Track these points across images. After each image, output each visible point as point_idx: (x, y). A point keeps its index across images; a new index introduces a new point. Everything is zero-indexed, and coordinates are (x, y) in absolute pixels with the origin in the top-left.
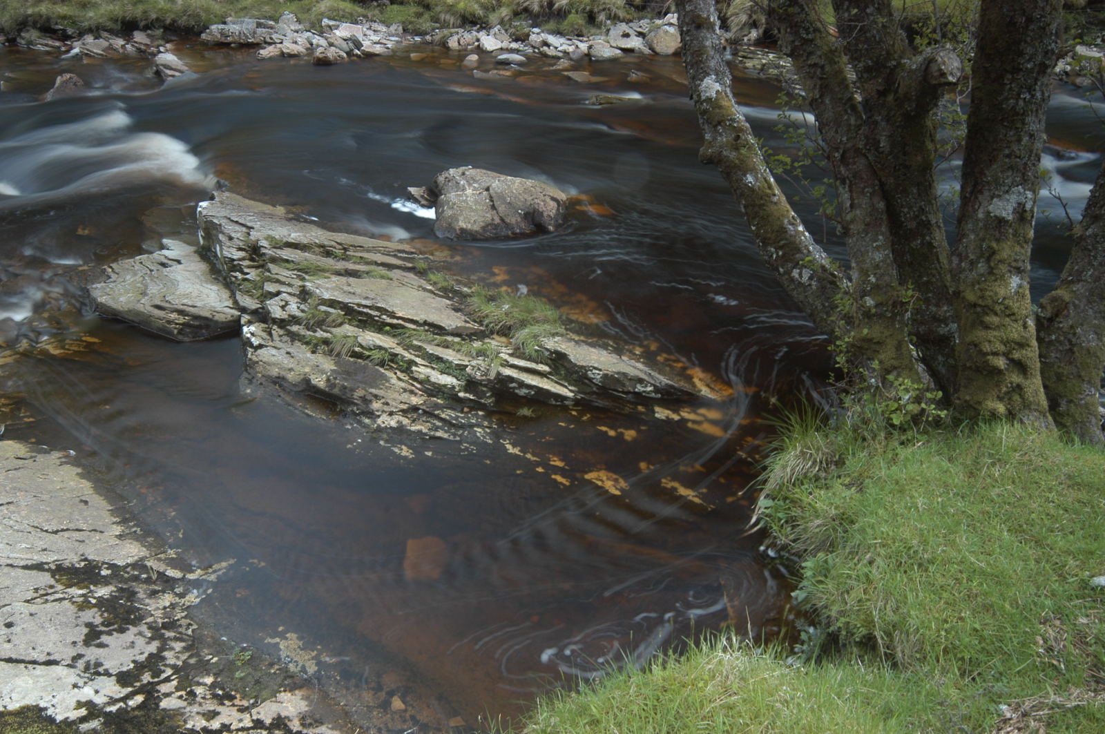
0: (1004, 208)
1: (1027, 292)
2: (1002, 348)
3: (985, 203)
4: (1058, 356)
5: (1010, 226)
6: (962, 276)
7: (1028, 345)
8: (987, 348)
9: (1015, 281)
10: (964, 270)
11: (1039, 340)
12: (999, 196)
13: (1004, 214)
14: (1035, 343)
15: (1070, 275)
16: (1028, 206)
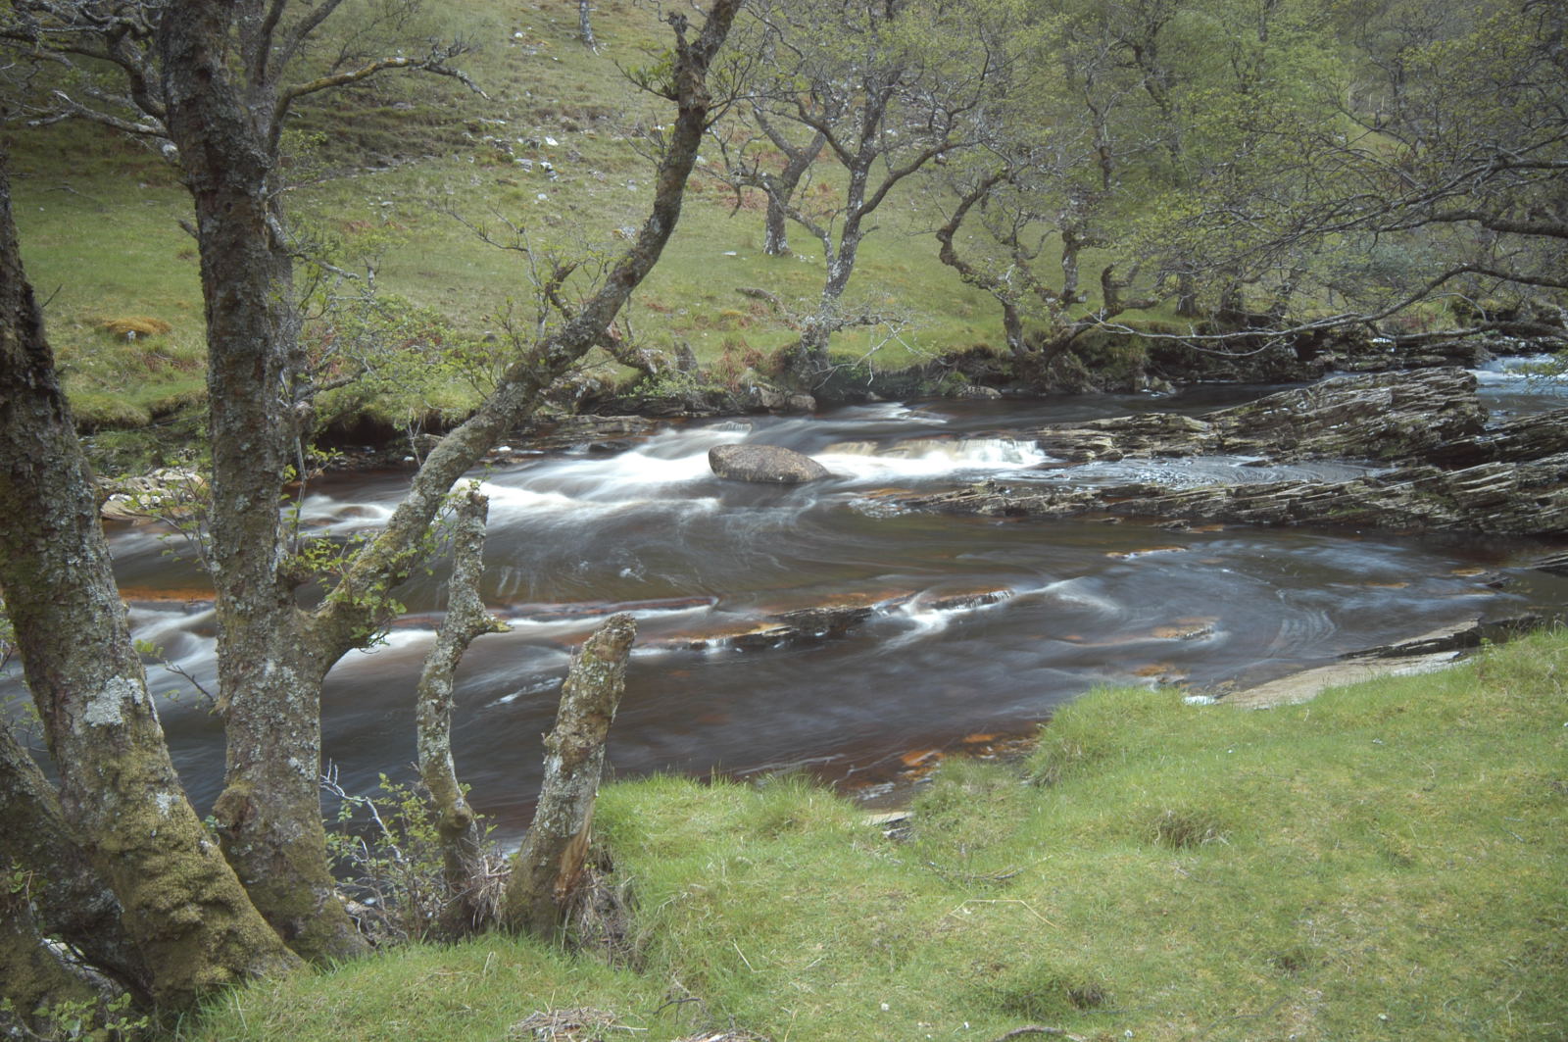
0: (106, 710)
1: (187, 806)
2: (185, 893)
3: (78, 713)
4: (266, 868)
5: (126, 731)
6: (88, 822)
7: (219, 874)
8: (163, 903)
9: (163, 800)
10: (87, 812)
11: (231, 859)
12: (93, 698)
13: (110, 719)
14: (226, 868)
15: (236, 762)
16: (139, 697)
